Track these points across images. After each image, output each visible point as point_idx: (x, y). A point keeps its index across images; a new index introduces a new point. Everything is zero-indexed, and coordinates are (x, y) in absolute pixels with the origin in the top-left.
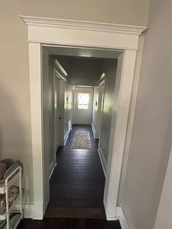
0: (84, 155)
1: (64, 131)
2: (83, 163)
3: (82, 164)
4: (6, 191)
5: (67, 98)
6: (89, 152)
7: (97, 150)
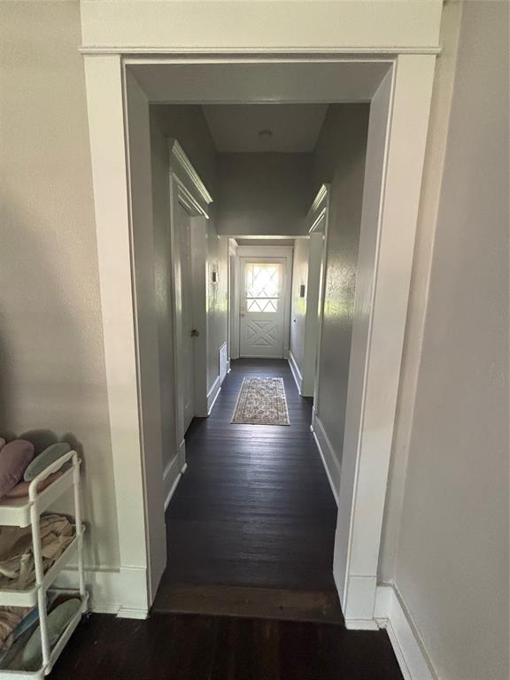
0: (267, 440)
1: (208, 376)
2: (265, 462)
3: (264, 466)
4: (34, 520)
5: (214, 275)
6: (285, 433)
7: (309, 429)
